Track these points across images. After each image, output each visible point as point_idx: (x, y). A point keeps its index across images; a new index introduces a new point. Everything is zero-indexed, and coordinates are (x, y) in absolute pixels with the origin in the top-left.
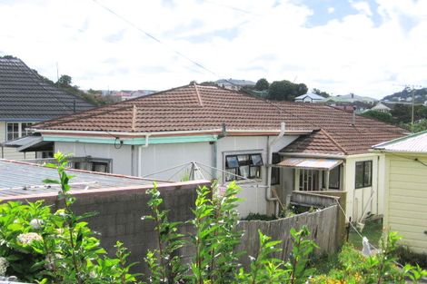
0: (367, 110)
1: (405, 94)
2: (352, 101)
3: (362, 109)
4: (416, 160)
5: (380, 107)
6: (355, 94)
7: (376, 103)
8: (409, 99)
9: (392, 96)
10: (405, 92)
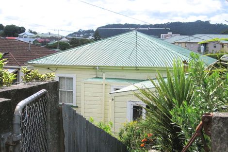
0: (57, 41)
1: (79, 33)
2: (49, 36)
3: (54, 41)
4: (49, 68)
5: (64, 40)
6: (51, 33)
7: (62, 38)
8: (82, 35)
9: (73, 34)
10: (79, 31)
